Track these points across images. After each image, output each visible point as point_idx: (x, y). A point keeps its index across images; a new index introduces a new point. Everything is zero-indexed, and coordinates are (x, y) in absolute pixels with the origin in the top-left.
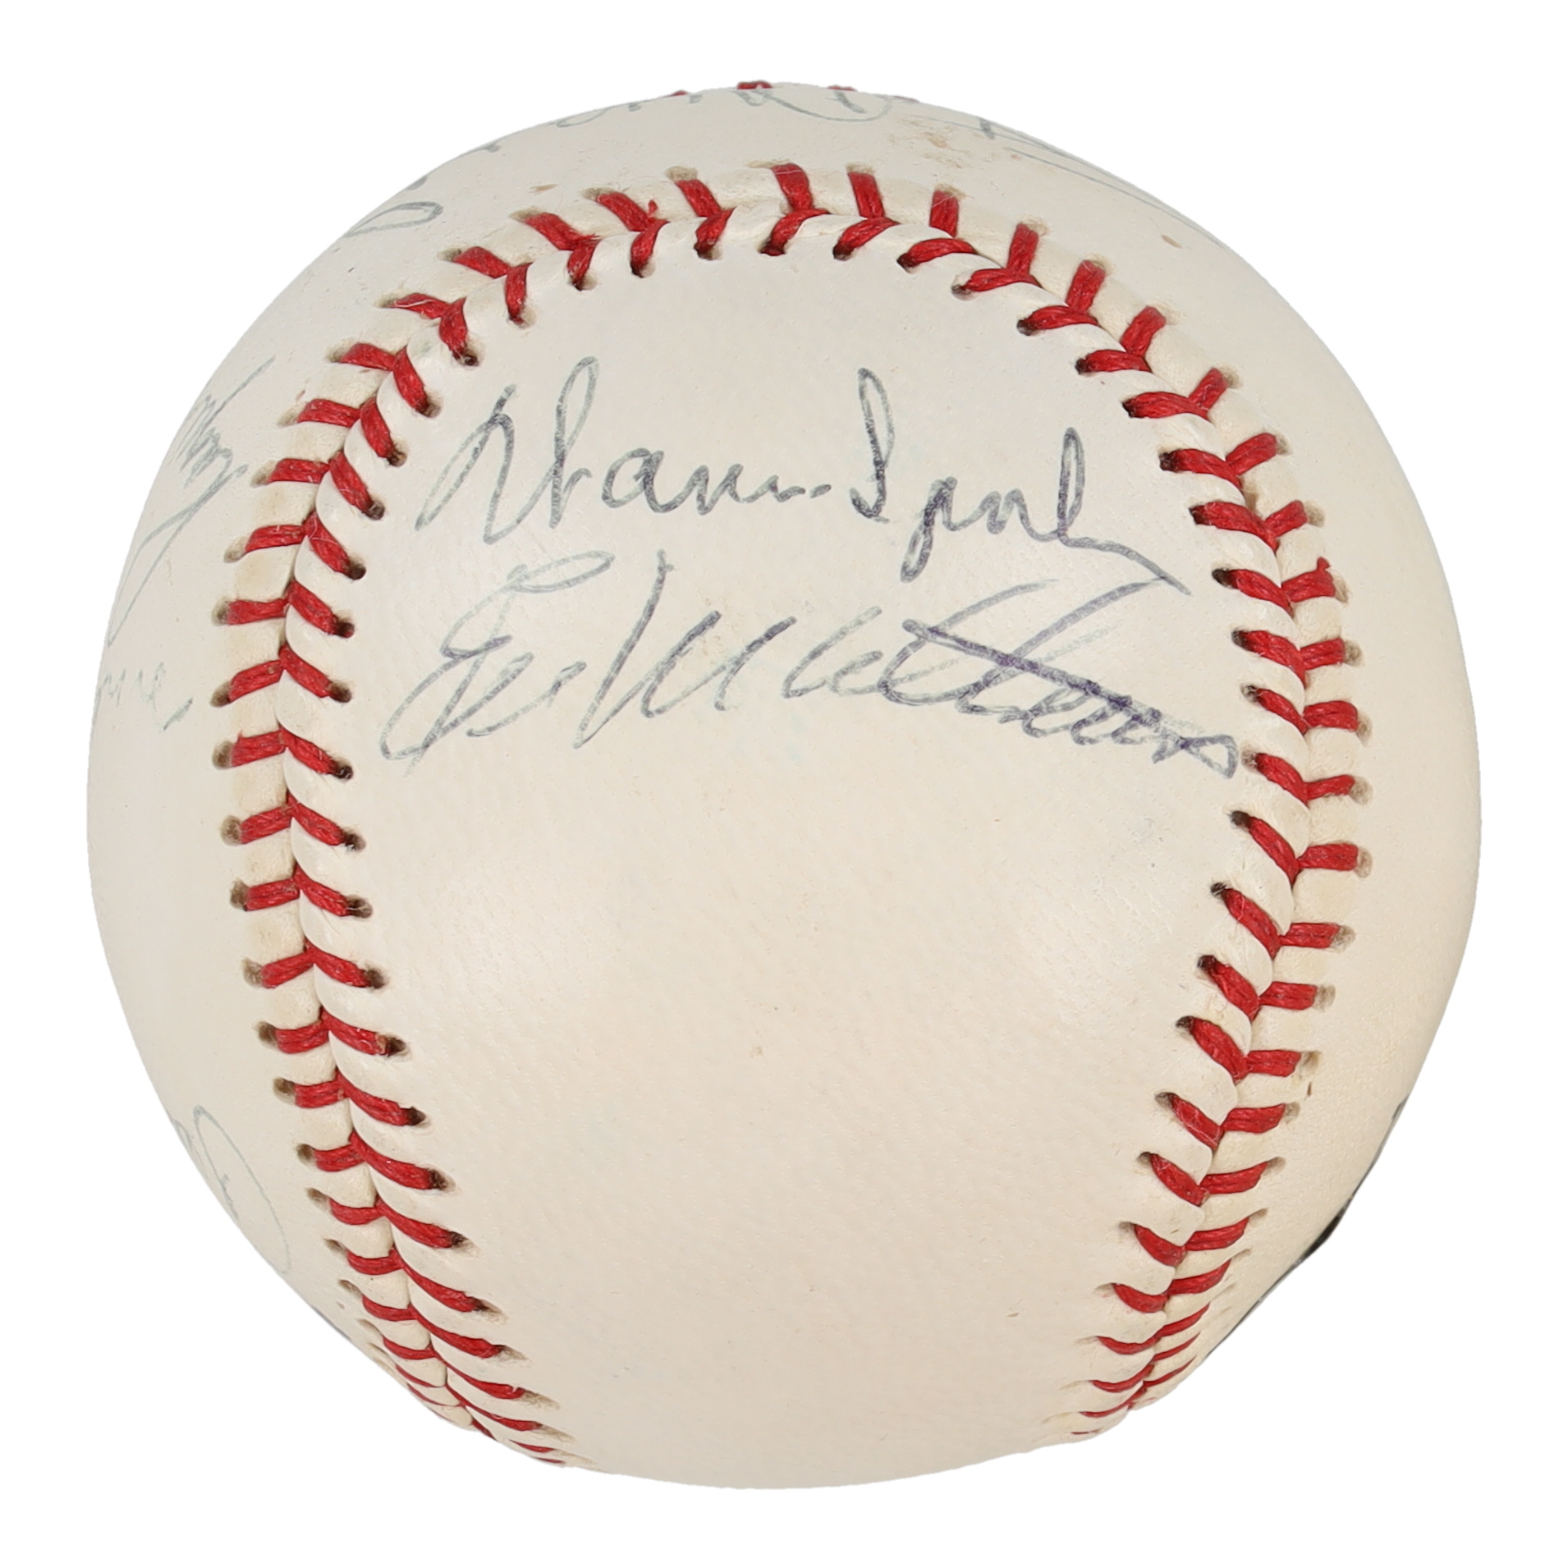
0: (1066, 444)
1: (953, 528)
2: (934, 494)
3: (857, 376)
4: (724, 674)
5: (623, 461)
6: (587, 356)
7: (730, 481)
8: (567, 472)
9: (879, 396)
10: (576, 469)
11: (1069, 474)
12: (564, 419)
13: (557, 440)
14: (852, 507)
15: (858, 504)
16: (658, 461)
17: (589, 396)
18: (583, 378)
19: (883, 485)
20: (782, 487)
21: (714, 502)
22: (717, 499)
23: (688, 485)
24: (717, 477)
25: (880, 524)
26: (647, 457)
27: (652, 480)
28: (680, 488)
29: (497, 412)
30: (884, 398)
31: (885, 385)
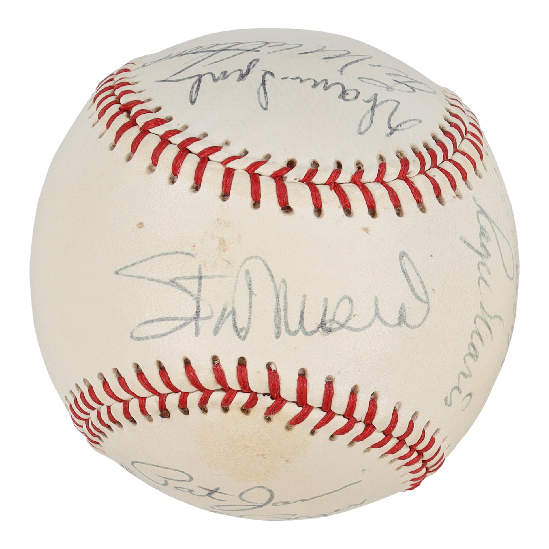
0: (195, 100)
1: (240, 70)
2: (245, 77)
3: (268, 108)
4: (323, 50)
5: (352, 100)
6: (361, 135)
7: (316, 85)
8: (371, 104)
9: (262, 102)
10: (368, 104)
11: (196, 92)
12: (370, 119)
13: (373, 114)
14: (274, 73)
15: (272, 75)
16: (340, 96)
17: (361, 122)
18: (363, 129)
19: (263, 79)
20: (299, 80)
21: (322, 81)
22: (321, 81)
23: (331, 87)
24: (321, 87)
25: (265, 70)
26: (343, 98)
27: (342, 92)
28: (333, 87)
29: (392, 132)
30: (260, 101)
31: (259, 105)
